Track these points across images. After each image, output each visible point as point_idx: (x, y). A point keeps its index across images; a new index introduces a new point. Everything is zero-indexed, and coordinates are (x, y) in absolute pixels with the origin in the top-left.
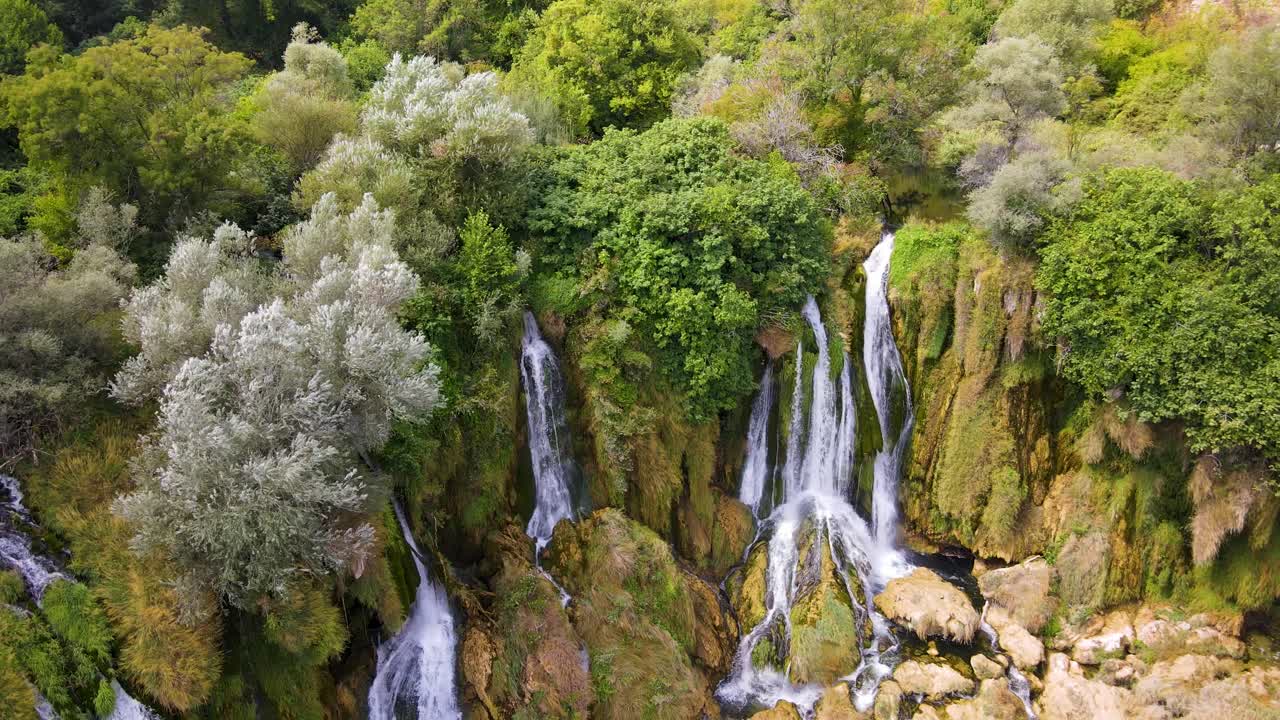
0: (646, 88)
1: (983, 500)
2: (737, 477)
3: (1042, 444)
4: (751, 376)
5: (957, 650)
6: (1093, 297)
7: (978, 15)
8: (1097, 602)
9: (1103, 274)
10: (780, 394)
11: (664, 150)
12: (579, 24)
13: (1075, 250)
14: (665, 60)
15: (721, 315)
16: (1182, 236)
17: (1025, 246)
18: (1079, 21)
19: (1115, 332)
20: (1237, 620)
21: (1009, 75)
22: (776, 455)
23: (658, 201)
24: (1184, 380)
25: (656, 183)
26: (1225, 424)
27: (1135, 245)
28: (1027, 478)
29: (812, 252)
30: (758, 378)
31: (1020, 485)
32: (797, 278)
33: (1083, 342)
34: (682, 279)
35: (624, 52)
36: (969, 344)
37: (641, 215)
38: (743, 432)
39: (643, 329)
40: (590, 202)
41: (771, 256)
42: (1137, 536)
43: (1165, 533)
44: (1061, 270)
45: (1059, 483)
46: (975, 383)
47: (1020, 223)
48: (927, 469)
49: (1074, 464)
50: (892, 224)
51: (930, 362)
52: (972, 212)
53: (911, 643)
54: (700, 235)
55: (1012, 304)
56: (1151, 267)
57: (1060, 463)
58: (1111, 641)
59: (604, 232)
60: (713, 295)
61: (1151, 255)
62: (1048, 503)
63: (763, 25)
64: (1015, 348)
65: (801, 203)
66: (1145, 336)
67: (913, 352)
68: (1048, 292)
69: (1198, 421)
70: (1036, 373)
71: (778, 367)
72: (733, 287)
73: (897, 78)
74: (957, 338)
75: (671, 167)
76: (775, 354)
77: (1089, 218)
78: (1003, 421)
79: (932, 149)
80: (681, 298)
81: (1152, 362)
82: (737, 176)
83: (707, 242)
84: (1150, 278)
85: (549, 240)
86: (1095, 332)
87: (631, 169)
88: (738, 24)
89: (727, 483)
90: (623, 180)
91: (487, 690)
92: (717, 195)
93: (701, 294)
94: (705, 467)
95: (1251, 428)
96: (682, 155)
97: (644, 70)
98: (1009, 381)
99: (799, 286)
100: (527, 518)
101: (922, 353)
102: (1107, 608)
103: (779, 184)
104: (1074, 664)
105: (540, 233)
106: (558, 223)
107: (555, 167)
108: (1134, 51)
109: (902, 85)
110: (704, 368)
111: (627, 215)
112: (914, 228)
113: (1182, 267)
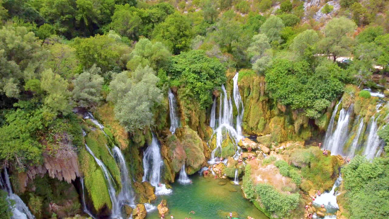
0: (184, 42)
1: (258, 124)
2: (209, 122)
3: (269, 112)
4: (212, 100)
5: (253, 150)
6: (274, 83)
7: (257, 25)
8: (279, 141)
9: (276, 78)
10: (218, 103)
11: (193, 56)
12: (169, 28)
13: (271, 74)
14: (187, 36)
15: (207, 86)
16: (289, 71)
17: (263, 74)
18: (277, 28)
19: (279, 89)
20: (304, 142)
21: (259, 41)
22: (217, 117)
23: (193, 66)
24: (290, 96)
25: (192, 63)
26: (296, 103)
27: (281, 72)
28: (266, 119)
29: (222, 75)
30: (213, 101)
31: (264, 120)
32: (220, 80)
33: (273, 91)
34: (198, 80)
35: (178, 34)
36: (254, 94)
37: (190, 69)
38: (210, 112)
39: (192, 90)
40: (180, 66)
41: (215, 76)
42: (286, 128)
43: (290, 127)
44: (269, 78)
45: (272, 120)
46: (255, 101)
47: (261, 69)
48: (247, 119)
49: (274, 116)
50: (238, 71)
51: (246, 97)
52: (253, 67)
53: (245, 150)
54: (202, 72)
55: (261, 85)
56: (283, 76)
57: (272, 116)
58: (281, 148)
59: (184, 72)
60: (205, 84)
61: (284, 74)
62: (270, 124)
63: (207, 25)
64: (262, 93)
65: (220, 66)
66: (283, 89)
67: (243, 96)
68: (267, 82)
69: (292, 103)
70: (267, 99)
71: (217, 98)
72: (208, 81)
73: (238, 42)
74: (251, 92)
75: (195, 60)
76: (216, 96)
77: (273, 68)
78: (261, 108)
79: (246, 56)
80: (199, 84)
81: (285, 93)
82: (208, 61)
83: (203, 74)
84: (284, 78)
85: (174, 73)
86: (275, 89)
87: (187, 60)
88: (200, 25)
89: (207, 123)
90: (186, 62)
91: (167, 156)
92: (205, 65)
93: (203, 83)
94: (204, 119)
95: (300, 104)
96: (197, 57)
97: (183, 39)
98: (261, 99)
99: (221, 82)
100: (169, 128)
101: (245, 95)
102: (281, 142)
103: (216, 63)
104: (275, 152)
105: (172, 72)
106: (175, 70)
107: (172, 60)
108: (290, 34)
109: (239, 43)
110: (204, 97)
111: (187, 69)
112: (242, 71)
113: (289, 76)
